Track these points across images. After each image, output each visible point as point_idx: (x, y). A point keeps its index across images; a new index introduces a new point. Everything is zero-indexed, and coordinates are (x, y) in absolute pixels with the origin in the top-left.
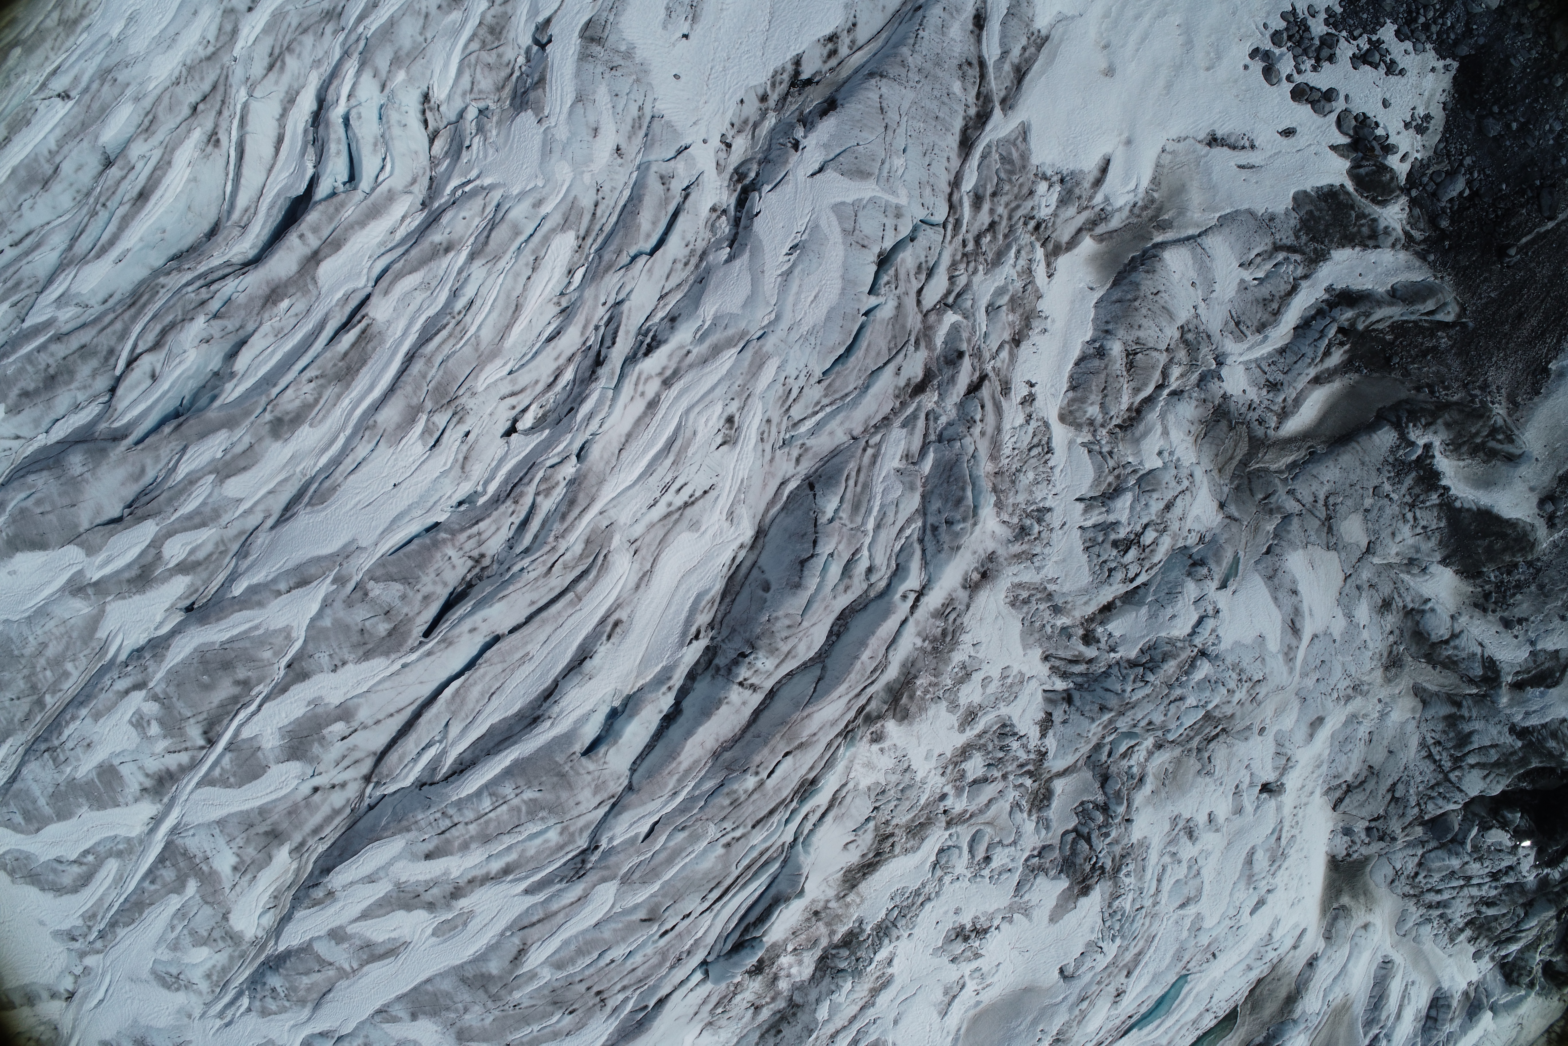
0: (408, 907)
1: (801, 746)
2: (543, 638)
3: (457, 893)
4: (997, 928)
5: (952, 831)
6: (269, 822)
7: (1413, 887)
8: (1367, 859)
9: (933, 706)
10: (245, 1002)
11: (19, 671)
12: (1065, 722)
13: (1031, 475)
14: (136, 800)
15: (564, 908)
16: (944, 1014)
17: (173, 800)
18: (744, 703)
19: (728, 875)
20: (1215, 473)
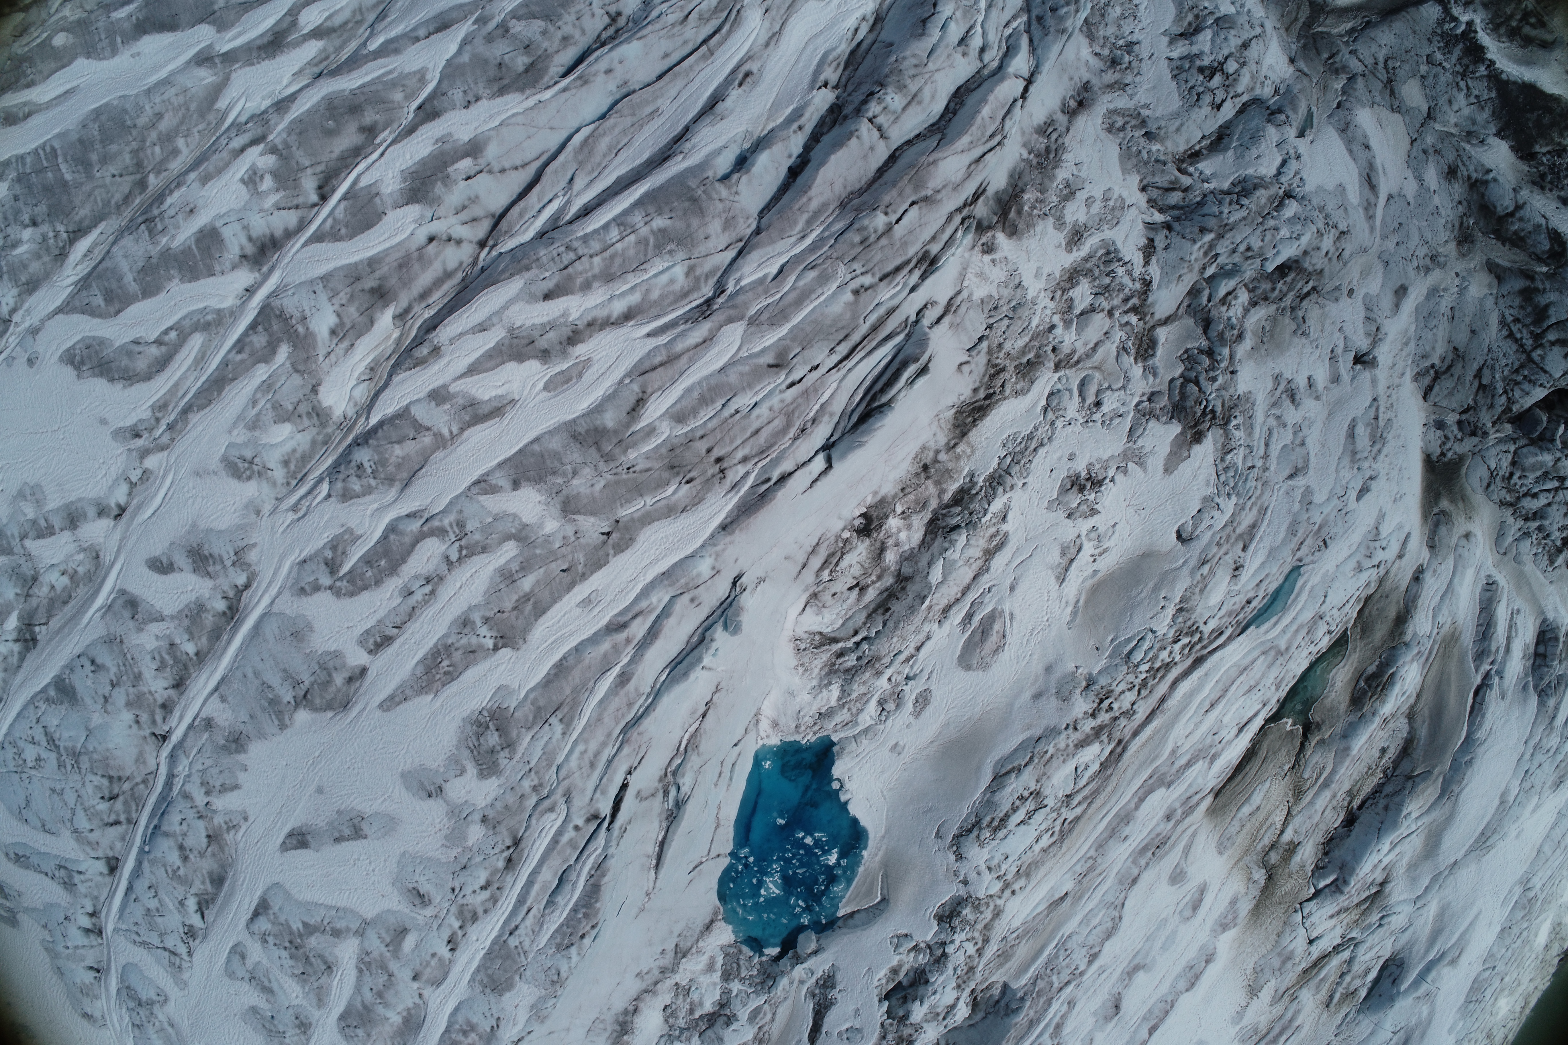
0: (520, 357)
1: (926, 199)
2: (673, 93)
3: (574, 337)
4: (1112, 480)
5: (1061, 373)
6: (377, 274)
7: (1509, 491)
8: (1461, 459)
9: (1040, 222)
10: (325, 487)
11: (128, 143)
12: (1166, 248)
13: (1118, 10)
14: (234, 267)
15: (688, 350)
16: (1062, 580)
17: (272, 270)
18: (872, 148)
19: (856, 328)
20: (1282, 31)
